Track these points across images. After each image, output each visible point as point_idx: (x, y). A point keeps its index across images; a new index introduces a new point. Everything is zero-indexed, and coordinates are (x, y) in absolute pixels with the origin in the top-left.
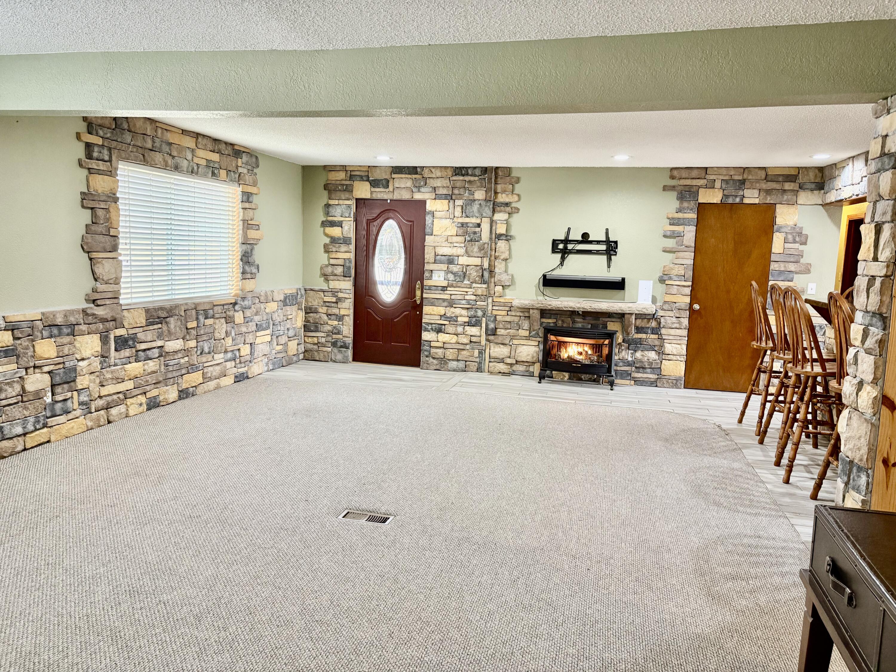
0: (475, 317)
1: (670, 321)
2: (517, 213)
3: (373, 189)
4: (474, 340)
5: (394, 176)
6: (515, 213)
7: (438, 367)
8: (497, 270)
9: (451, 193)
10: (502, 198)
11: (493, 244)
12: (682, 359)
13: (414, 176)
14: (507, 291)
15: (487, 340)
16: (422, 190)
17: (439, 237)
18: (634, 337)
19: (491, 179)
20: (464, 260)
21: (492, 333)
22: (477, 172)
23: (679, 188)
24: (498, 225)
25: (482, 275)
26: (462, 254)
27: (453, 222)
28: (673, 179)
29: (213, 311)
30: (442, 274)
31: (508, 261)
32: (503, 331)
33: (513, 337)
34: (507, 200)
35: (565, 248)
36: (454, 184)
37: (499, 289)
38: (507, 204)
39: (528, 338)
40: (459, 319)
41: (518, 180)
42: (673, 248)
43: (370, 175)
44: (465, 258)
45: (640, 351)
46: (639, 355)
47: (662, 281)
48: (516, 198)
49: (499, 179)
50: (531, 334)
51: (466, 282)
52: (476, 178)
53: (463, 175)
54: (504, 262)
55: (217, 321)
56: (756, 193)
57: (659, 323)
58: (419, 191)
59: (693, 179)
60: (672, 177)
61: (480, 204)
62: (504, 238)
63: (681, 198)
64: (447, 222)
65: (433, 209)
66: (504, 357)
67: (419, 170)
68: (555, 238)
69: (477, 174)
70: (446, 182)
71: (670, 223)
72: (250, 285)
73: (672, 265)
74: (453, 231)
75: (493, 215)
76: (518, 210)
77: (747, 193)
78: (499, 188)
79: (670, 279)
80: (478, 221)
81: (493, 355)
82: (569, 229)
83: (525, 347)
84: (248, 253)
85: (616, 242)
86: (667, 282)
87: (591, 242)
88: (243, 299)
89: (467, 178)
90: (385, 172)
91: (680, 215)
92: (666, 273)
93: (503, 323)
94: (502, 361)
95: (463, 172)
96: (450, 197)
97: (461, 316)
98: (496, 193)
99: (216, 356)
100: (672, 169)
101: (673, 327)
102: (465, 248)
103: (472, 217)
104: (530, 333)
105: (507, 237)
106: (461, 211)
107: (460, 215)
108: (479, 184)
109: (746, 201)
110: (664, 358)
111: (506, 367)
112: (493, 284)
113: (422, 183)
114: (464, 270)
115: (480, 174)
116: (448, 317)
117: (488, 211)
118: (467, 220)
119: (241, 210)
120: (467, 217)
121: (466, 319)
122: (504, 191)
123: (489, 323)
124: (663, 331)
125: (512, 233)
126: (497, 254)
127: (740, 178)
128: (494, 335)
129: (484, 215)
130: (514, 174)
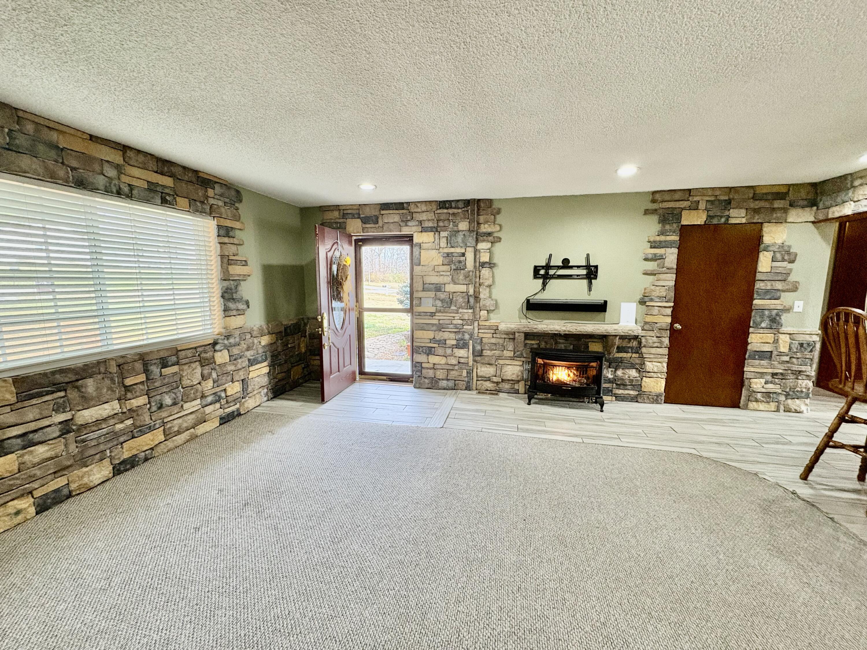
0: (462, 339)
1: (651, 340)
2: (500, 241)
3: (364, 226)
4: (462, 360)
5: (383, 212)
6: (497, 242)
7: (430, 386)
8: (482, 296)
9: (436, 225)
10: (485, 228)
11: (478, 272)
12: (663, 376)
13: (401, 211)
14: (492, 315)
15: (474, 361)
16: (410, 224)
17: (427, 267)
18: (615, 356)
19: (474, 210)
20: (451, 288)
21: (478, 354)
22: (461, 205)
23: (661, 211)
24: (482, 254)
25: (468, 301)
26: (448, 282)
27: (439, 253)
28: (654, 203)
29: (178, 358)
30: (431, 301)
31: (492, 287)
32: (489, 352)
33: (499, 358)
34: (489, 230)
35: (547, 273)
36: (439, 217)
37: (484, 313)
38: (489, 234)
39: (512, 358)
40: (447, 342)
41: (499, 211)
42: (654, 270)
43: (361, 213)
44: (452, 285)
45: (621, 369)
46: (619, 373)
47: (642, 302)
48: (498, 228)
49: (481, 211)
50: (516, 355)
51: (453, 308)
52: (460, 211)
53: (447, 209)
54: (488, 289)
55: (186, 367)
56: (743, 212)
57: (640, 343)
58: (406, 225)
59: (677, 201)
60: (654, 201)
61: (464, 235)
62: (488, 266)
63: (663, 220)
64: (434, 253)
65: (420, 241)
66: (490, 375)
67: (405, 205)
68: (537, 264)
69: (460, 206)
70: (431, 216)
71: (651, 246)
72: (236, 322)
73: (653, 287)
74: (439, 260)
75: (477, 245)
76: (499, 239)
77: (733, 213)
78: (482, 219)
79: (652, 300)
80: (463, 251)
81: (480, 374)
82: (551, 256)
83: (509, 367)
84: (231, 289)
85: (596, 267)
86: (647, 304)
87: (572, 267)
88: (228, 337)
89: (451, 211)
90: (375, 209)
91: (662, 238)
92: (646, 295)
93: (489, 345)
94: (489, 379)
95: (447, 205)
96: (435, 230)
97: (450, 339)
98: (479, 224)
99: (186, 406)
100: (654, 193)
101: (654, 346)
102: (451, 277)
103: (457, 247)
104: (514, 354)
105: (491, 265)
106: (446, 242)
107: (445, 246)
108: (462, 216)
109: (732, 221)
110: (644, 375)
111: (493, 385)
112: (478, 309)
113: (409, 218)
114: (451, 297)
115: (463, 206)
116: (437, 341)
117: (471, 241)
118: (452, 250)
119: (219, 245)
120: (453, 247)
121: (454, 342)
122: (486, 222)
123: (475, 345)
124: (644, 350)
125: (495, 261)
126: (481, 281)
127: (726, 198)
128: (481, 356)
129: (468, 244)
130: (495, 205)
